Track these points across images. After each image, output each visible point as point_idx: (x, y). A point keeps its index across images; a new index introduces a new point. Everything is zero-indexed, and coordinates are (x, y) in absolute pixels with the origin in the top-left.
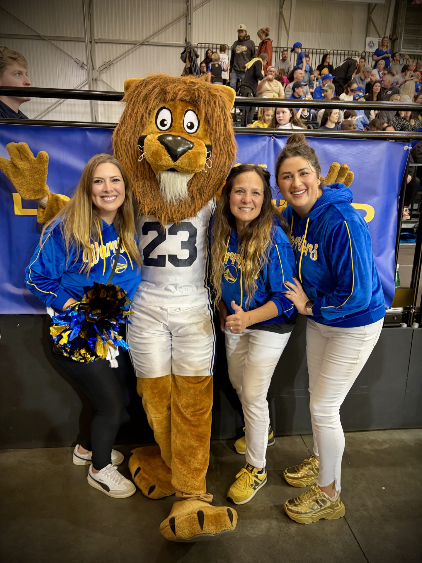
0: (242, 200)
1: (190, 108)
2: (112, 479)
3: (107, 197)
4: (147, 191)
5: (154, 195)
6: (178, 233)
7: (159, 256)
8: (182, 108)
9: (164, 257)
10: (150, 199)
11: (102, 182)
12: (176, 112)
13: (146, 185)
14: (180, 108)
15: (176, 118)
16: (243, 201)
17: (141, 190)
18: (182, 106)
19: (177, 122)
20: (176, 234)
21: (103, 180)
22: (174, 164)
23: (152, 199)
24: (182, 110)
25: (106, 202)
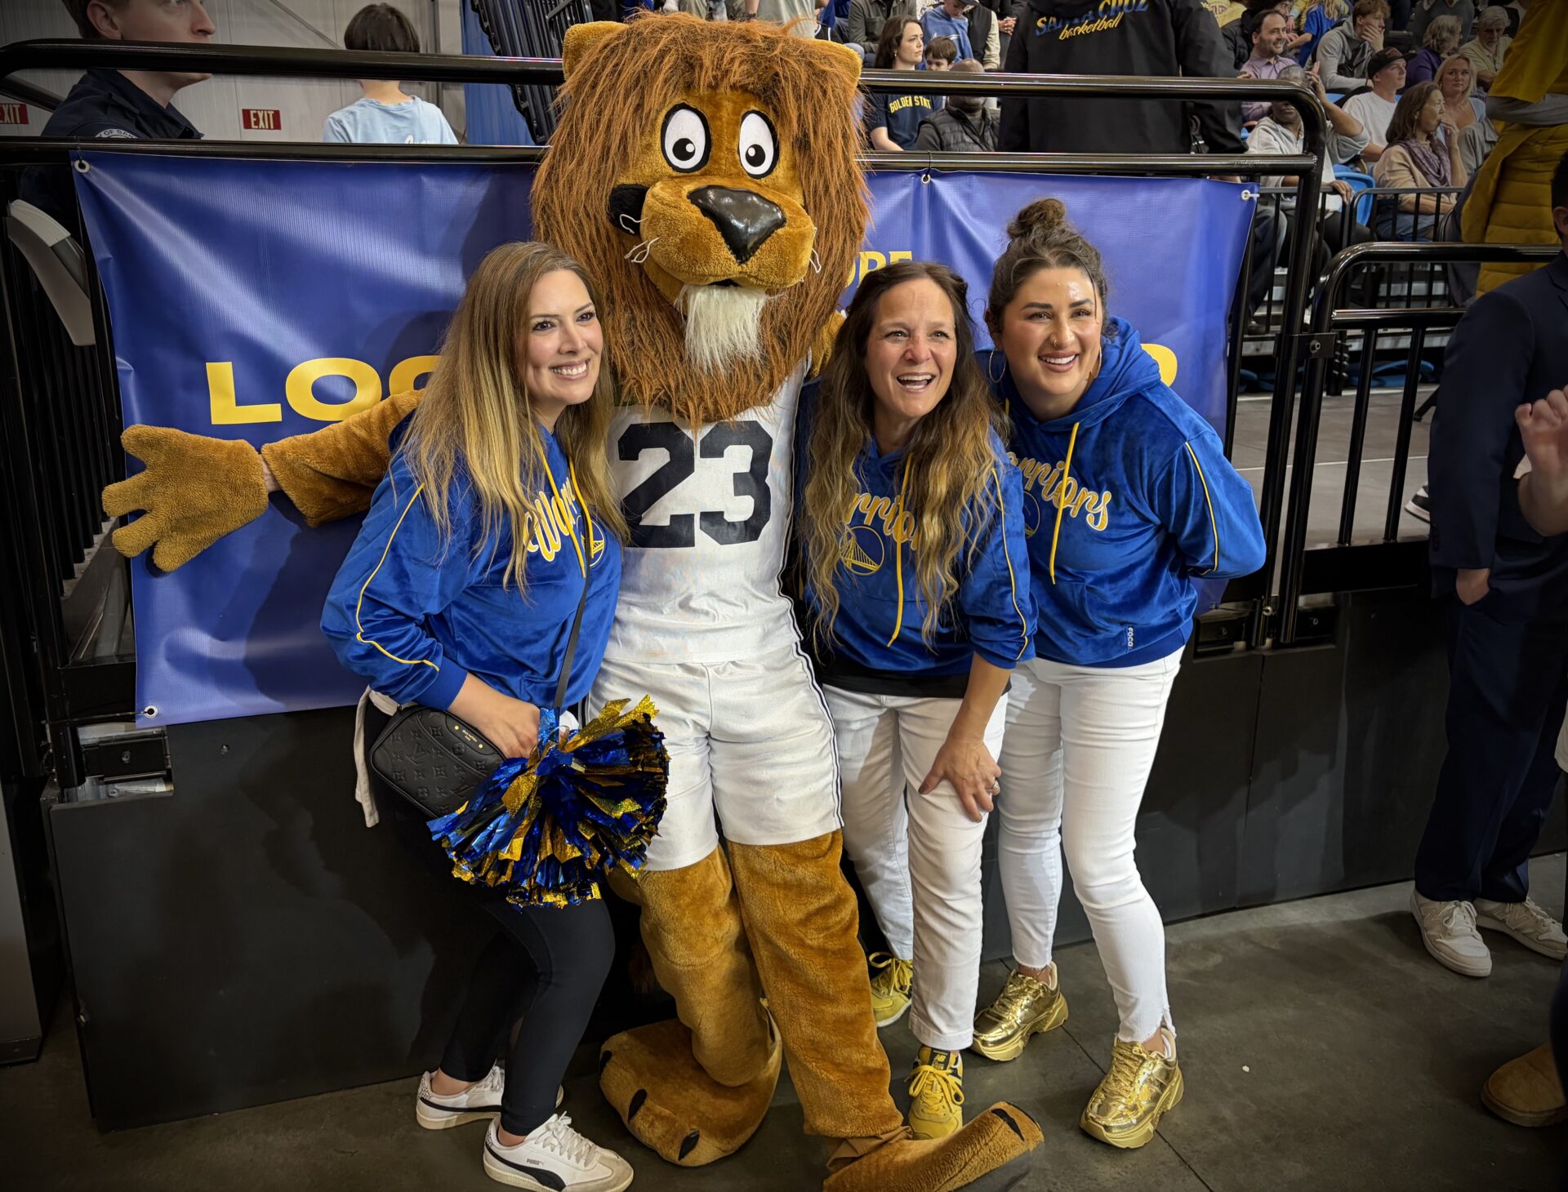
0: (904, 356)
1: (753, 107)
2: (566, 1154)
3: (570, 365)
4: (641, 340)
5: (661, 350)
6: (725, 451)
7: (673, 517)
8: (734, 108)
9: (689, 518)
10: (652, 361)
11: (553, 325)
12: (720, 119)
13: (638, 323)
14: (728, 107)
15: (720, 136)
16: (909, 355)
17: (626, 339)
18: (735, 103)
19: (724, 148)
20: (721, 455)
21: (555, 321)
22: (739, 268)
23: (657, 362)
24: (736, 113)
25: (568, 380)
